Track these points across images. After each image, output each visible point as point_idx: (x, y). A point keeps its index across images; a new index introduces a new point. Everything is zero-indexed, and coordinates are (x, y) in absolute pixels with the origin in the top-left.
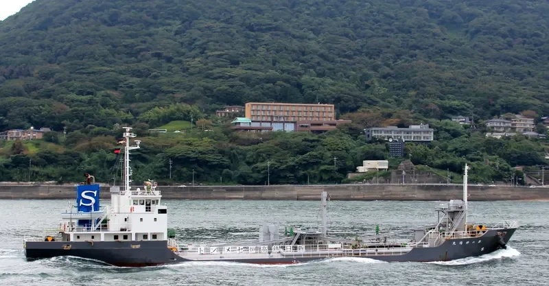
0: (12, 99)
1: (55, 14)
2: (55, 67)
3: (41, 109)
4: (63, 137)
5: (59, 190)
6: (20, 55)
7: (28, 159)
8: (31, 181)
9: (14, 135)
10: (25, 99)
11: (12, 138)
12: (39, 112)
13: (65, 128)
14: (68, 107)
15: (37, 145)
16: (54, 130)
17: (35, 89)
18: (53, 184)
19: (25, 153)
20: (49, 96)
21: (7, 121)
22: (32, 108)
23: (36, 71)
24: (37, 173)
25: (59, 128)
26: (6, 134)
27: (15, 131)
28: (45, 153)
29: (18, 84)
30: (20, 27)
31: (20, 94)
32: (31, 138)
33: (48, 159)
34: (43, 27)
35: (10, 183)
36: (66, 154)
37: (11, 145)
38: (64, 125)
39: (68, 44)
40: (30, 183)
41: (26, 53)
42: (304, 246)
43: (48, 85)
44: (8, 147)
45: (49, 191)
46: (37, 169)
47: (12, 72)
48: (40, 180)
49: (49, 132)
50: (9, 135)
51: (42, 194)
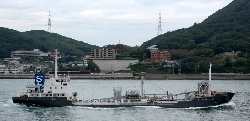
0: (225, 40)
1: (243, 5)
2: (243, 26)
3: (237, 44)
4: (246, 55)
5: (244, 76)
6: (229, 22)
7: (232, 64)
8: (233, 72)
9: (226, 54)
10: (231, 40)
11: (225, 56)
12: (236, 45)
13: (247, 51)
14: (248, 43)
15: (235, 58)
16: (243, 52)
17: (235, 36)
18: (242, 74)
19: (230, 61)
20: (240, 38)
21: (223, 49)
22: (233, 43)
23: (235, 28)
24: (235, 69)
25: (244, 51)
26: (223, 54)
27: (226, 53)
28: (239, 61)
29: (227, 34)
30: (228, 11)
31: (228, 38)
32: (233, 55)
33: (239, 64)
34: (238, 11)
35: (225, 73)
36: (247, 61)
37: (225, 58)
38: (246, 50)
39: (248, 17)
40: (232, 73)
41: (231, 21)
42: (129, 100)
43: (240, 34)
44: (224, 59)
45: (240, 77)
46: (235, 68)
47: (225, 29)
48: (236, 72)
49: (240, 53)
50: (224, 54)
51: (237, 78)
